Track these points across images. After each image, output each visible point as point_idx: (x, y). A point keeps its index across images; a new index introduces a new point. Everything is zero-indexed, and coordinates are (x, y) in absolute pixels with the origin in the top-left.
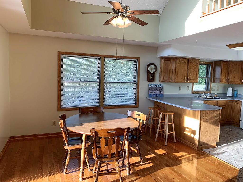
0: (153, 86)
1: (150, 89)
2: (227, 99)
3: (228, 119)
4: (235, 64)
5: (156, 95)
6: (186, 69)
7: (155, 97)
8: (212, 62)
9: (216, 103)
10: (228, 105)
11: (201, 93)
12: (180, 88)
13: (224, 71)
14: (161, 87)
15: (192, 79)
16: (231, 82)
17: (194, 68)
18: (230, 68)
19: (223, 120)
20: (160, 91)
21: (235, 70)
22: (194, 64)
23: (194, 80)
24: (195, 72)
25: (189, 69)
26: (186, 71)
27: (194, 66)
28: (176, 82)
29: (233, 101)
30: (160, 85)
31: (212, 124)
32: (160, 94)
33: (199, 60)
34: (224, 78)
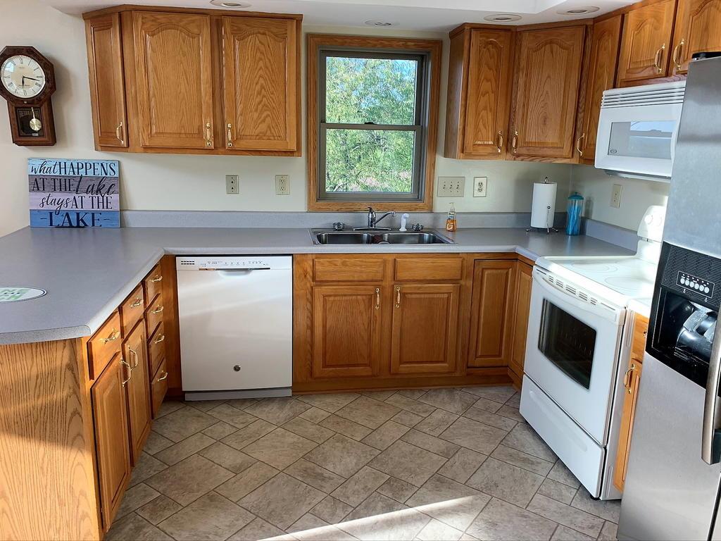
0: (58, 167)
1: (37, 183)
3: (481, 356)
4: (550, 42)
5: (73, 218)
6: (205, 75)
7: (71, 226)
8: (435, 37)
9: (389, 267)
10: (478, 280)
12: (232, 184)
13: (486, 86)
14: (108, 175)
15: (257, 132)
16: (524, 151)
17: (261, 68)
18: (522, 66)
19: (442, 358)
20: (101, 197)
21: (549, 77)
22: (262, 48)
23: (272, 138)
24: (272, 94)
25: (229, 75)
26: (207, 86)
27: (261, 59)
28: (147, 149)
29: (517, 259)
30: (102, 165)
31: (6, 435)
32: (101, 209)
33: (297, 19)
34: (484, 125)
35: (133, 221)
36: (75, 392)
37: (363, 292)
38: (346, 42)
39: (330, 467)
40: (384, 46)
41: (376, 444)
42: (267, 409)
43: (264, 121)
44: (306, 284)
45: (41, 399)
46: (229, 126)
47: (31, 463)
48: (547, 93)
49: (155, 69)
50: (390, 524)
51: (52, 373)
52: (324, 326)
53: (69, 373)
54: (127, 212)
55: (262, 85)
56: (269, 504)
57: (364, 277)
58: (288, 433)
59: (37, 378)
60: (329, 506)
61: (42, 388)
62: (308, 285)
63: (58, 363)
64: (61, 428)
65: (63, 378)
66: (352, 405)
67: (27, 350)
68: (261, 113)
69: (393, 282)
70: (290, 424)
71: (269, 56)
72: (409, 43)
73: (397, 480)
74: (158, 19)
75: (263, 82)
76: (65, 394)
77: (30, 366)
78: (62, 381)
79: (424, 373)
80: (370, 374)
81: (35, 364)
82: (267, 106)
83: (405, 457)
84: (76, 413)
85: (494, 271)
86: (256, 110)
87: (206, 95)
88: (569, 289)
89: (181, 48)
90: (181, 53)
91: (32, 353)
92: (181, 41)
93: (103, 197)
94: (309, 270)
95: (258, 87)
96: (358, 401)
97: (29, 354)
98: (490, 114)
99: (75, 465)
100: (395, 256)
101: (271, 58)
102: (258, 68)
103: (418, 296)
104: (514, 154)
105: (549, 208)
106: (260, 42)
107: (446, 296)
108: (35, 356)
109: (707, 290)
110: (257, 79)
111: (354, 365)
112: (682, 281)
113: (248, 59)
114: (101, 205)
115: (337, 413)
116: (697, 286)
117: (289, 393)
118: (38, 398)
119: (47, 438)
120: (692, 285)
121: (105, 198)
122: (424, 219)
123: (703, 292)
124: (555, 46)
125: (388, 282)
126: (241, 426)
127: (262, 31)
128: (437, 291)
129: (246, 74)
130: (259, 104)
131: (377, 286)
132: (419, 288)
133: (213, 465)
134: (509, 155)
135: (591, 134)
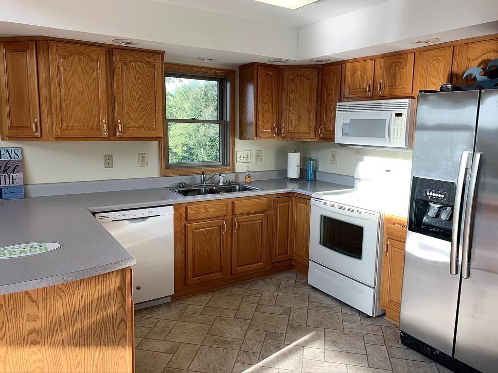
2: (286, 188)
4: (300, 75)
6: (102, 87)
9: (230, 207)
10: (275, 210)
11: (197, 174)
12: (109, 161)
13: (266, 98)
14: (13, 159)
15: (138, 125)
16: (289, 135)
17: (139, 84)
18: (284, 87)
19: (259, 260)
20: (7, 176)
21: (300, 94)
22: (140, 71)
23: (147, 129)
24: (147, 100)
25: (118, 88)
26: (104, 95)
27: (139, 78)
28: (58, 138)
29: (293, 196)
30: (7, 151)
31: (73, 347)
32: (8, 184)
33: (161, 54)
34: (267, 121)
35: (34, 193)
36: (122, 306)
37: (216, 225)
38: (181, 68)
39: (228, 335)
40: (203, 72)
41: (244, 317)
42: (160, 313)
43: (142, 118)
44: (181, 223)
45: (99, 315)
46: (119, 121)
47: (89, 364)
48: (300, 103)
49: (66, 82)
50: (285, 356)
51: (108, 295)
52: (193, 250)
53: (119, 293)
54: (29, 186)
55: (140, 94)
56: (208, 365)
57: (217, 215)
58: (186, 323)
59: (98, 300)
60: (245, 356)
61: (100, 307)
62: (183, 223)
63: (113, 287)
64: (112, 333)
65: (115, 297)
66: (213, 299)
67: (92, 281)
68: (140, 113)
69: (232, 216)
70: (183, 317)
71: (145, 76)
72: (217, 71)
73: (271, 333)
74: (69, 48)
75: (141, 93)
76: (116, 308)
77: (94, 292)
78: (115, 299)
79: (250, 271)
80: (221, 277)
81: (97, 290)
82: (144, 109)
83: (266, 320)
84: (123, 320)
85: (283, 204)
86: (137, 111)
87: (102, 101)
88: (340, 208)
89: (85, 68)
90: (85, 71)
91: (96, 283)
92: (85, 63)
93: (9, 175)
94: (183, 214)
95: (138, 96)
96: (215, 296)
97: (93, 284)
98: (269, 115)
99: (120, 358)
100: (232, 200)
101: (146, 78)
102: (138, 83)
103: (246, 223)
104: (282, 137)
105: (298, 166)
106: (139, 67)
107: (260, 221)
108: (97, 284)
109: (443, 196)
110: (137, 90)
111: (211, 273)
112: (428, 194)
113: (131, 78)
114: (7, 182)
115: (207, 305)
116: (437, 195)
117: (169, 300)
118: (97, 315)
119: (102, 343)
120: (434, 195)
121: (11, 176)
122: (231, 177)
123: (441, 197)
124: (302, 77)
125: (229, 217)
126: (152, 326)
127: (139, 60)
128: (256, 219)
129: (130, 87)
130: (138, 107)
131: (224, 219)
132: (247, 218)
133: (153, 353)
134: (279, 137)
135: (327, 125)
